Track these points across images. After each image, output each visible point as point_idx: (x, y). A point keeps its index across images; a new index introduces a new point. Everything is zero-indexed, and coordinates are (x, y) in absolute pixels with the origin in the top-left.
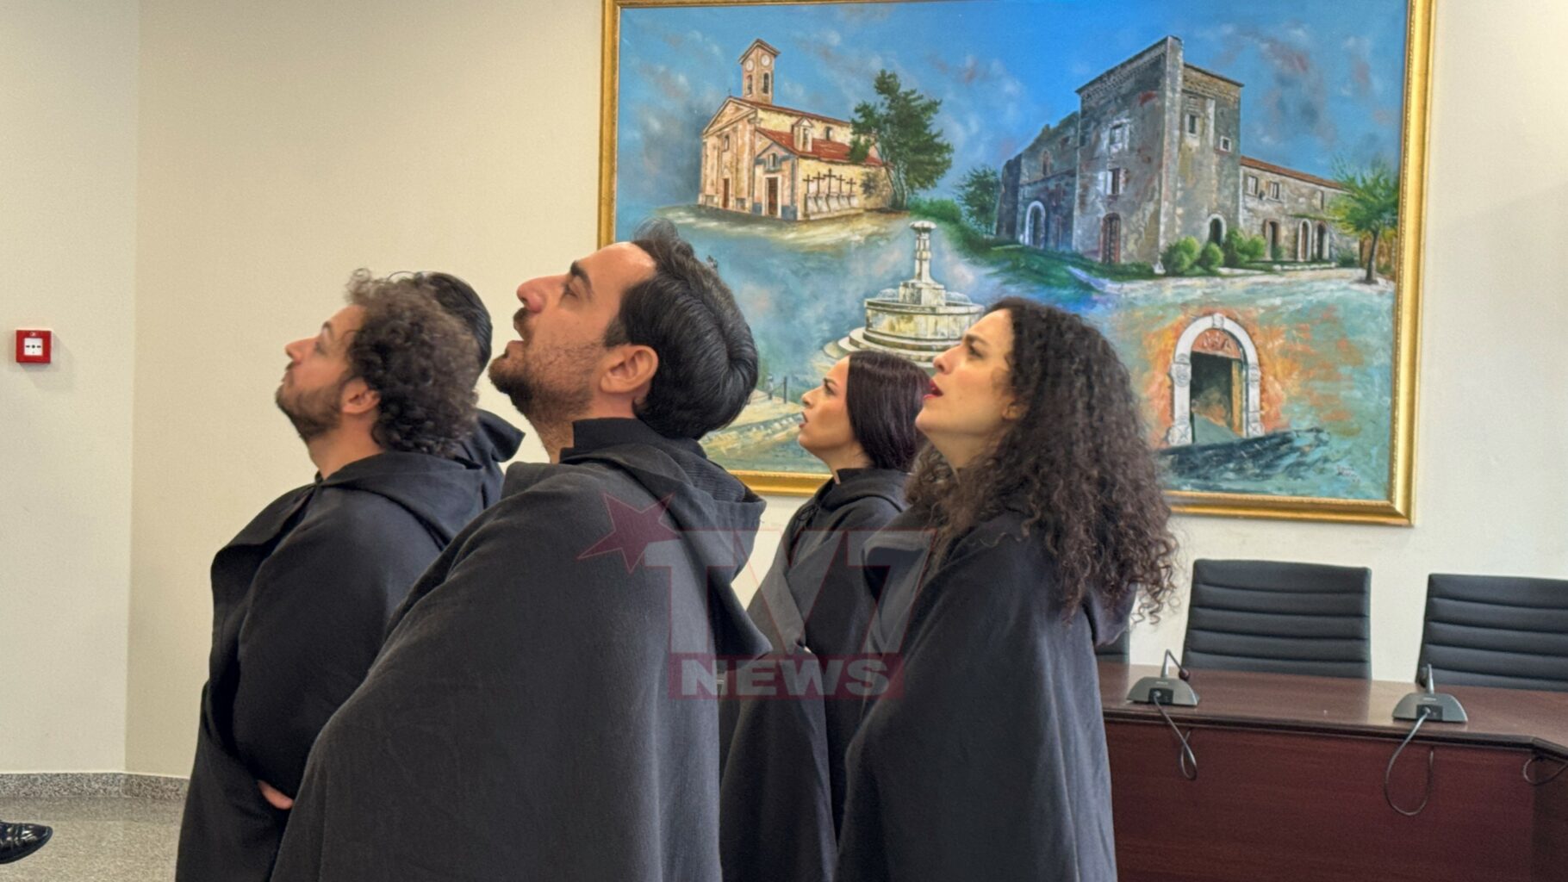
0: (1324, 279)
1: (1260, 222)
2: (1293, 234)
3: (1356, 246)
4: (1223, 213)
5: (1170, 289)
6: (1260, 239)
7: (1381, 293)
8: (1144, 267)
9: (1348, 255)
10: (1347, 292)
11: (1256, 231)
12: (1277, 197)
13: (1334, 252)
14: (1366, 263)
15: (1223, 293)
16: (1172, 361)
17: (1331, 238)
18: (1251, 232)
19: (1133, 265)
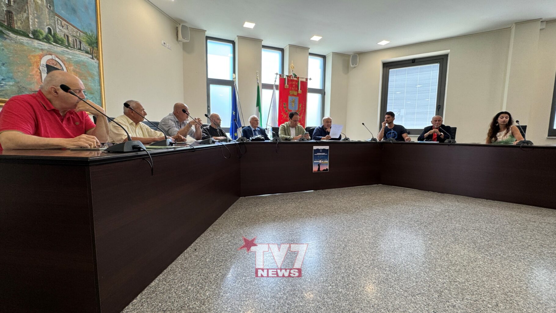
0: (82, 55)
1: (63, 34)
2: (73, 40)
3: (89, 49)
4: (51, 27)
5: (36, 43)
6: (64, 38)
7: (96, 62)
8: (25, 33)
9: (87, 51)
10: (87, 60)
11: (62, 36)
12: (67, 29)
13: (84, 49)
14: (92, 54)
15: (54, 50)
16: (40, 65)
17: (83, 45)
18: (61, 36)
19: (21, 31)
